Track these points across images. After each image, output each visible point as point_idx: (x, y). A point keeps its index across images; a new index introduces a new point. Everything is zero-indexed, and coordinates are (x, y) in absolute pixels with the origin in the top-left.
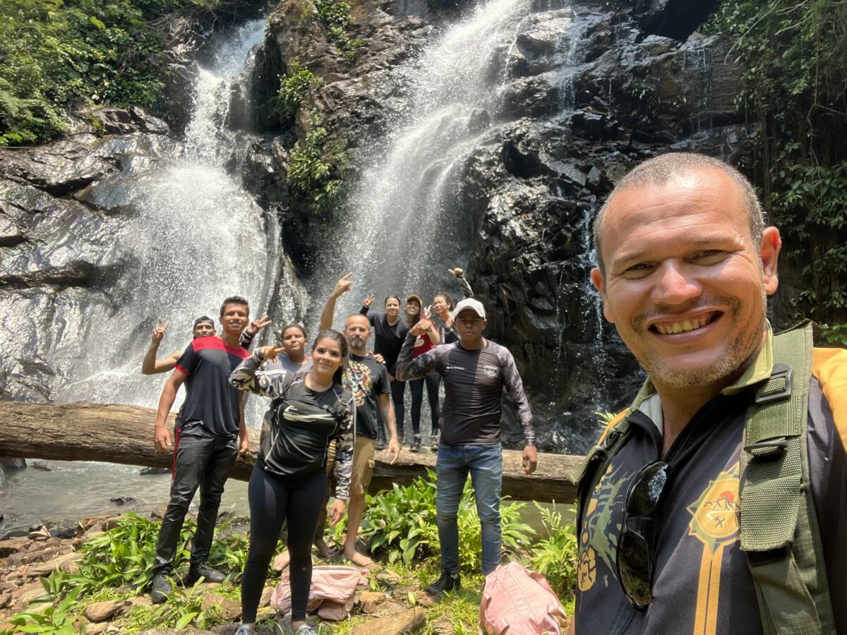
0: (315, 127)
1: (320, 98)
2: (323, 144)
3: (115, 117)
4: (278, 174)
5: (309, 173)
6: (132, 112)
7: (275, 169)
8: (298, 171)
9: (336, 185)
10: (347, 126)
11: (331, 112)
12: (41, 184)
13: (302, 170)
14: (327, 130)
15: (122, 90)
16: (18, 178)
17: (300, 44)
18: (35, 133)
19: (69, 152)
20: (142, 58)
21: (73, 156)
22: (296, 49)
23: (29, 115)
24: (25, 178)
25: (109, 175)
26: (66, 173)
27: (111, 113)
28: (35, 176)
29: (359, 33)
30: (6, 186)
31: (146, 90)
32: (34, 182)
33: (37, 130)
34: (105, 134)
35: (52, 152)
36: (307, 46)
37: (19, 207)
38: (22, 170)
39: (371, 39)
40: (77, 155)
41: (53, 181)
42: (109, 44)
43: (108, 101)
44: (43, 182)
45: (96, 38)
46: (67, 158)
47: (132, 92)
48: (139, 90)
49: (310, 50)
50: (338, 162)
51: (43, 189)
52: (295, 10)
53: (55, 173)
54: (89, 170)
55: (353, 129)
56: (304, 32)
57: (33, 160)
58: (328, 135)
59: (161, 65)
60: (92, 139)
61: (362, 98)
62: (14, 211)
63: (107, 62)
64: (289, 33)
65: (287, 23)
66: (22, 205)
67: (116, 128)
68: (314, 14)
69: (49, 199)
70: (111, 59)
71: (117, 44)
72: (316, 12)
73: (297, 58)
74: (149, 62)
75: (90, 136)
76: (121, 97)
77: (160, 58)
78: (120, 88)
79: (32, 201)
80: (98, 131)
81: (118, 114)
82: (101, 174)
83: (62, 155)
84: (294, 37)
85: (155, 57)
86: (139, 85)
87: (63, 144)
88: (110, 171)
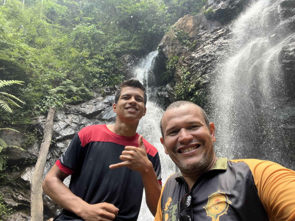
0: (185, 73)
1: (185, 62)
2: (190, 78)
3: (109, 89)
4: (170, 97)
5: (185, 91)
6: (114, 87)
7: (169, 96)
8: (180, 92)
9: (200, 91)
10: (200, 67)
11: (191, 65)
12: (84, 115)
13: (181, 92)
14: (190, 72)
15: (111, 81)
16: (75, 113)
17: (172, 49)
18: (82, 98)
19: (94, 103)
20: (117, 70)
21: (95, 104)
22: (171, 51)
23: (80, 93)
24: (78, 113)
25: (108, 108)
26: (93, 110)
27: (107, 88)
28: (82, 112)
29: (194, 39)
30: (71, 116)
31: (119, 79)
32: (81, 114)
33: (83, 97)
34: (106, 95)
35: (88, 104)
36: (175, 49)
37: (76, 123)
38: (77, 110)
39: (200, 39)
40: (96, 104)
41: (88, 113)
42: (106, 68)
43: (106, 86)
44: (85, 113)
45: (102, 67)
46: (93, 105)
47: (114, 81)
48: (116, 80)
49: (176, 49)
50: (199, 82)
51: (85, 116)
52: (168, 39)
53: (89, 111)
54: (101, 107)
55: (203, 67)
56: (172, 45)
57: (81, 107)
58: (191, 74)
59: (123, 70)
60: (102, 98)
61: (204, 56)
62: (73, 125)
63: (105, 74)
64: (167, 47)
65: (166, 44)
66: (76, 122)
67: (109, 93)
68: (176, 38)
69: (86, 120)
70: (107, 72)
71: (108, 67)
72: (176, 37)
73: (171, 54)
74: (119, 70)
75: (100, 97)
76: (111, 84)
77: (123, 68)
78: (110, 81)
79: (80, 121)
80: (103, 95)
81: (110, 88)
82: (105, 108)
83: (91, 104)
84: (169, 48)
85: (121, 68)
86: (116, 78)
87: (92, 101)
88: (108, 107)
